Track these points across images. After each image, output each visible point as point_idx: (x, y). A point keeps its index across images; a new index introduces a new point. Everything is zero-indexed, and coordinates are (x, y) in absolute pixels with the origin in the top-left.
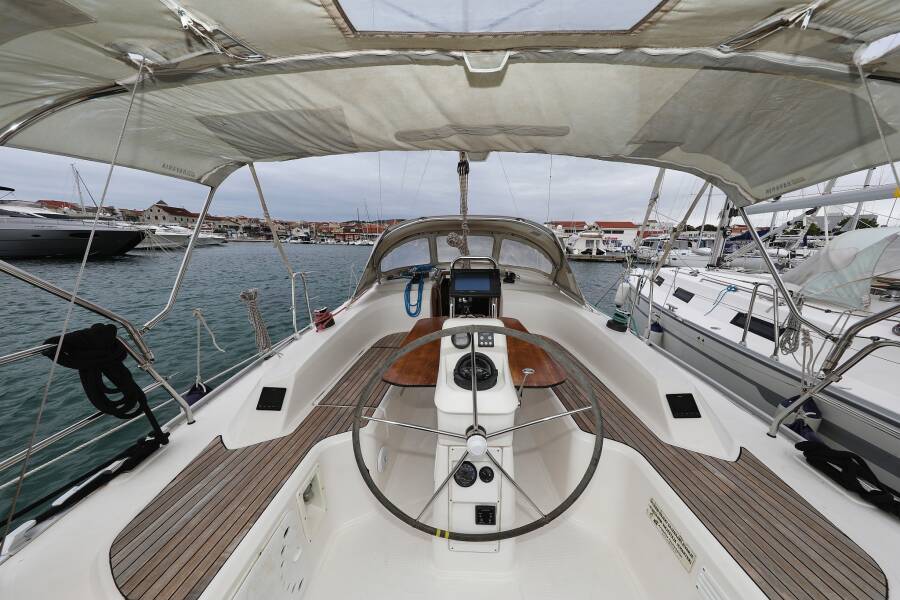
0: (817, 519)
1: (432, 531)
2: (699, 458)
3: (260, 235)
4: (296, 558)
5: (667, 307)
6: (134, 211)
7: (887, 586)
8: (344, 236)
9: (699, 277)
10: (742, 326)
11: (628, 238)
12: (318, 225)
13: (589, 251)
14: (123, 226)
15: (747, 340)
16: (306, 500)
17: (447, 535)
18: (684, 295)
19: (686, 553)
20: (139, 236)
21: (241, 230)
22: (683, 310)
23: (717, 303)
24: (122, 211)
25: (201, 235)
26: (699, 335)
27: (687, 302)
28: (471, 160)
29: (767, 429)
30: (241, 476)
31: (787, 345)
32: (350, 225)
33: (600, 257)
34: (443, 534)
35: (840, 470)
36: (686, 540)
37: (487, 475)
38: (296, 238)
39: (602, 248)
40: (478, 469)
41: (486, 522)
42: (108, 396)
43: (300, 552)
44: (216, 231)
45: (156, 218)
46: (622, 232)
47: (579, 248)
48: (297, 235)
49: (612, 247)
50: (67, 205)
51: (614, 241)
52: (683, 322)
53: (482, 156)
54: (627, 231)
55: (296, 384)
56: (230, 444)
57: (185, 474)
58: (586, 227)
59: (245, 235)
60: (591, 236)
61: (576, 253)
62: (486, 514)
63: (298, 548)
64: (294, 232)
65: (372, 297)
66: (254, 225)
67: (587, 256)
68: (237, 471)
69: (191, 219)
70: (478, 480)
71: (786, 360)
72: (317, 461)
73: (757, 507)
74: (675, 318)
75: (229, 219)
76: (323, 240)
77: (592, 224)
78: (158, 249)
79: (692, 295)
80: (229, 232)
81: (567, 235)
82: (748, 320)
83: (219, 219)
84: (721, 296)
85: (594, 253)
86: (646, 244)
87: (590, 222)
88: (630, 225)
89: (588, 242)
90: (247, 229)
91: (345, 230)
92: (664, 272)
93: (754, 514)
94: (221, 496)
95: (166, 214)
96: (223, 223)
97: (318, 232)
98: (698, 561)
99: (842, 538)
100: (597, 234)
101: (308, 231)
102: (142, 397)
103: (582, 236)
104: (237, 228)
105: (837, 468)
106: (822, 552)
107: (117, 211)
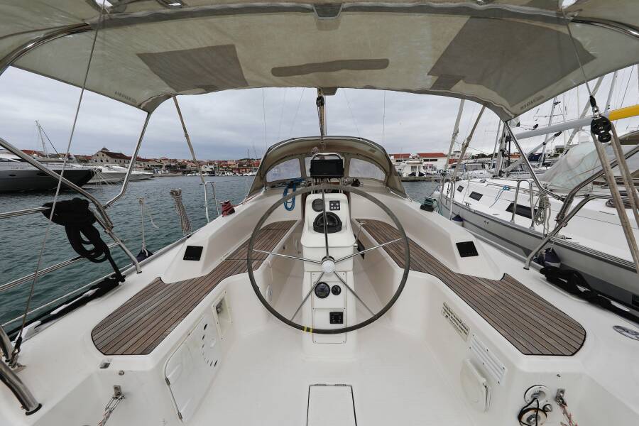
0: (547, 306)
1: (302, 328)
2: (476, 279)
3: (178, 171)
4: (213, 345)
5: (465, 204)
6: (85, 156)
7: (585, 336)
8: (238, 170)
9: (486, 183)
10: (511, 211)
11: (441, 164)
12: (220, 162)
13: (413, 174)
14: (78, 166)
15: (515, 219)
16: (218, 312)
17: (311, 330)
18: (476, 196)
19: (463, 328)
20: (90, 174)
21: (164, 168)
22: (475, 205)
23: (497, 199)
24: (76, 156)
25: (134, 172)
26: (486, 219)
27: (478, 200)
28: (325, 94)
29: (523, 265)
30: (174, 296)
31: (539, 219)
32: (243, 161)
33: (422, 178)
34: (308, 330)
35: (566, 281)
36: (464, 321)
37: (336, 291)
38: (203, 172)
39: (423, 171)
40: (331, 287)
41: (337, 322)
42: (84, 245)
43: (215, 342)
44: (146, 169)
45: (102, 161)
46: (436, 160)
47: (406, 172)
48: (204, 170)
49: (429, 171)
50: (35, 152)
51: (431, 167)
52: (475, 213)
53: (332, 91)
54: (440, 160)
55: (209, 244)
56: (166, 281)
57: (138, 296)
58: (411, 157)
59: (167, 171)
60: (414, 163)
61: (404, 175)
62: (336, 317)
63: (213, 339)
64: (203, 168)
65: (261, 198)
66: (173, 164)
67: (412, 178)
68: (171, 294)
69: (127, 161)
70: (331, 293)
71: (539, 228)
72: (225, 289)
73: (510, 302)
74: (470, 210)
75: (155, 160)
76: (224, 173)
77: (415, 155)
78: (104, 183)
79: (481, 195)
80: (156, 170)
81: (398, 163)
82: (515, 207)
83: (148, 160)
84: (500, 194)
85: (417, 175)
86: (453, 167)
87: (414, 154)
88: (441, 155)
89: (412, 167)
90: (168, 167)
91: (239, 166)
92: (463, 183)
93: (509, 306)
94: (162, 305)
95: (109, 158)
96: (150, 164)
97: (220, 168)
98: (471, 331)
99: (561, 314)
100: (418, 161)
101: (212, 167)
102: (107, 250)
103: (408, 163)
104: (161, 167)
105: (564, 280)
106: (548, 321)
107: (73, 157)
